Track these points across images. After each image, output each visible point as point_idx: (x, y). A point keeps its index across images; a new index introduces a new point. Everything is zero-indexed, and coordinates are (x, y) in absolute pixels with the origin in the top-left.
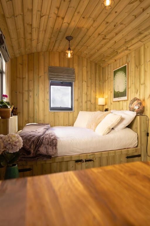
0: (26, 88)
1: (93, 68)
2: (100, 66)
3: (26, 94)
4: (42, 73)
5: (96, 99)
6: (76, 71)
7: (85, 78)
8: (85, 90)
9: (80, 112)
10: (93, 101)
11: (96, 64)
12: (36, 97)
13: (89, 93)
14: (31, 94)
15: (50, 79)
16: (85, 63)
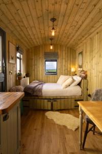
0: (33, 64)
1: (69, 51)
2: (73, 49)
3: (33, 67)
4: (41, 56)
5: (70, 68)
6: (59, 53)
7: (64, 57)
8: (64, 64)
9: (61, 76)
10: (69, 70)
11: (71, 49)
12: (38, 69)
13: (66, 65)
14: (36, 66)
15: (45, 58)
16: (64, 49)
